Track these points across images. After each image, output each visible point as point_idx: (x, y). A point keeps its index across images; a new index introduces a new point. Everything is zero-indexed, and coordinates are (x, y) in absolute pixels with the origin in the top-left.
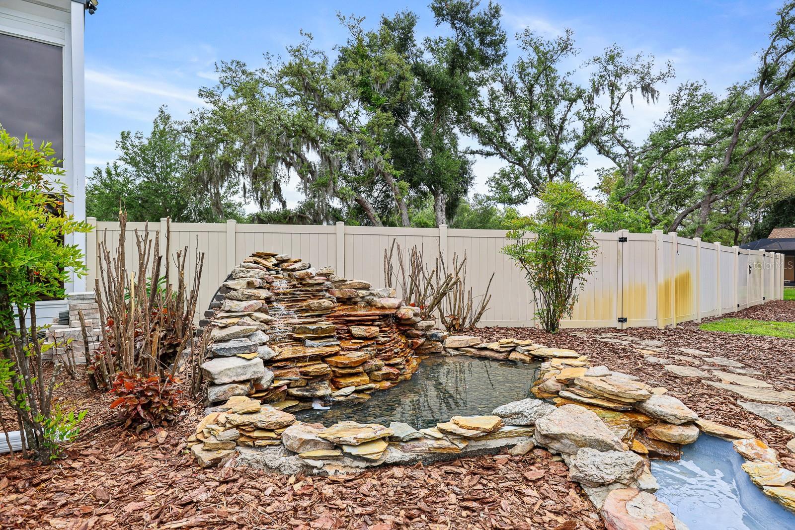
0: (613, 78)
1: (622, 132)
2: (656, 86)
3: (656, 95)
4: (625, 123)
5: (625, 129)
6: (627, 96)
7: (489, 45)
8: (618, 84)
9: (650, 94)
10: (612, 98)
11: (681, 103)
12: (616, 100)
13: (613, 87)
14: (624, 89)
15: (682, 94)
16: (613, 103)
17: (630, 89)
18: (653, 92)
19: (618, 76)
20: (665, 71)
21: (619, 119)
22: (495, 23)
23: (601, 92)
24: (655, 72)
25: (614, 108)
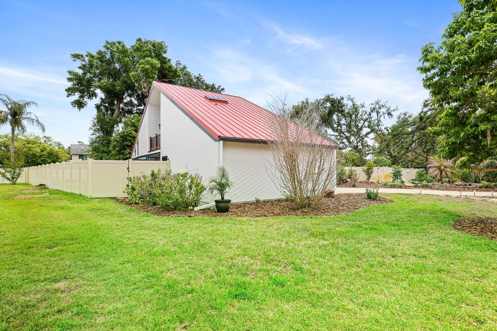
0: (378, 110)
1: (381, 127)
2: (392, 113)
3: (392, 116)
4: (382, 124)
5: (382, 126)
6: (382, 116)
7: (340, 107)
8: (380, 112)
9: (390, 116)
10: (378, 116)
11: (401, 118)
12: (379, 117)
13: (378, 113)
14: (381, 114)
15: (401, 115)
16: (378, 118)
17: (384, 114)
18: (391, 115)
19: (380, 108)
20: (395, 108)
21: (380, 123)
22: (342, 101)
23: (374, 112)
24: (392, 109)
25: (378, 119)
